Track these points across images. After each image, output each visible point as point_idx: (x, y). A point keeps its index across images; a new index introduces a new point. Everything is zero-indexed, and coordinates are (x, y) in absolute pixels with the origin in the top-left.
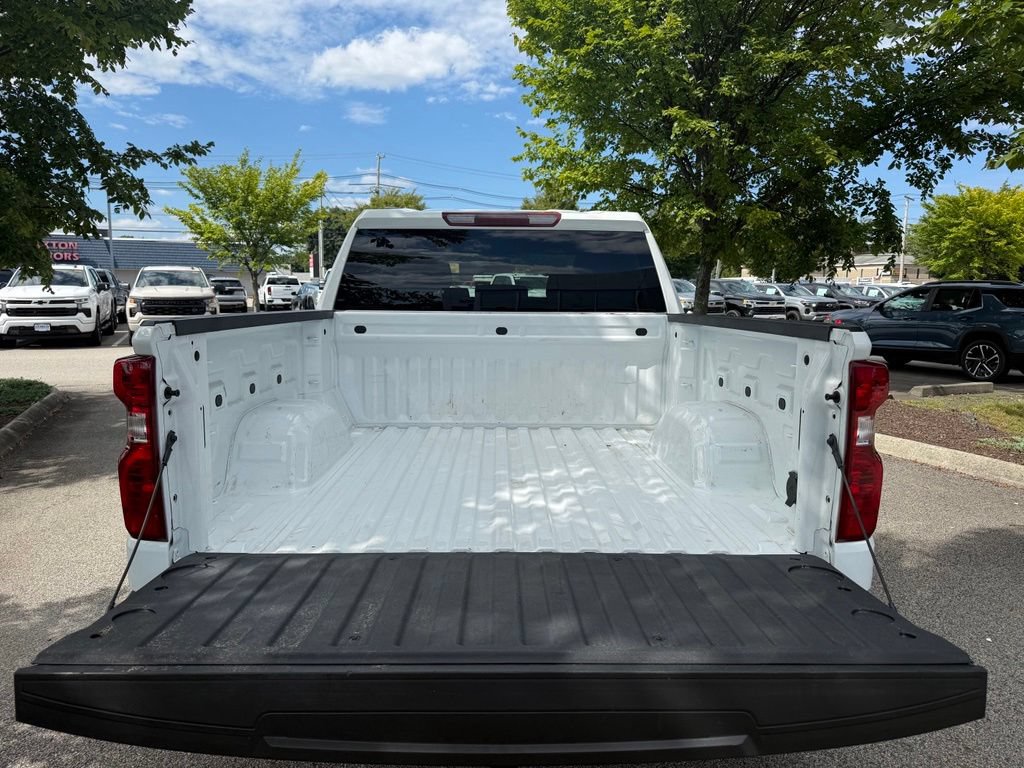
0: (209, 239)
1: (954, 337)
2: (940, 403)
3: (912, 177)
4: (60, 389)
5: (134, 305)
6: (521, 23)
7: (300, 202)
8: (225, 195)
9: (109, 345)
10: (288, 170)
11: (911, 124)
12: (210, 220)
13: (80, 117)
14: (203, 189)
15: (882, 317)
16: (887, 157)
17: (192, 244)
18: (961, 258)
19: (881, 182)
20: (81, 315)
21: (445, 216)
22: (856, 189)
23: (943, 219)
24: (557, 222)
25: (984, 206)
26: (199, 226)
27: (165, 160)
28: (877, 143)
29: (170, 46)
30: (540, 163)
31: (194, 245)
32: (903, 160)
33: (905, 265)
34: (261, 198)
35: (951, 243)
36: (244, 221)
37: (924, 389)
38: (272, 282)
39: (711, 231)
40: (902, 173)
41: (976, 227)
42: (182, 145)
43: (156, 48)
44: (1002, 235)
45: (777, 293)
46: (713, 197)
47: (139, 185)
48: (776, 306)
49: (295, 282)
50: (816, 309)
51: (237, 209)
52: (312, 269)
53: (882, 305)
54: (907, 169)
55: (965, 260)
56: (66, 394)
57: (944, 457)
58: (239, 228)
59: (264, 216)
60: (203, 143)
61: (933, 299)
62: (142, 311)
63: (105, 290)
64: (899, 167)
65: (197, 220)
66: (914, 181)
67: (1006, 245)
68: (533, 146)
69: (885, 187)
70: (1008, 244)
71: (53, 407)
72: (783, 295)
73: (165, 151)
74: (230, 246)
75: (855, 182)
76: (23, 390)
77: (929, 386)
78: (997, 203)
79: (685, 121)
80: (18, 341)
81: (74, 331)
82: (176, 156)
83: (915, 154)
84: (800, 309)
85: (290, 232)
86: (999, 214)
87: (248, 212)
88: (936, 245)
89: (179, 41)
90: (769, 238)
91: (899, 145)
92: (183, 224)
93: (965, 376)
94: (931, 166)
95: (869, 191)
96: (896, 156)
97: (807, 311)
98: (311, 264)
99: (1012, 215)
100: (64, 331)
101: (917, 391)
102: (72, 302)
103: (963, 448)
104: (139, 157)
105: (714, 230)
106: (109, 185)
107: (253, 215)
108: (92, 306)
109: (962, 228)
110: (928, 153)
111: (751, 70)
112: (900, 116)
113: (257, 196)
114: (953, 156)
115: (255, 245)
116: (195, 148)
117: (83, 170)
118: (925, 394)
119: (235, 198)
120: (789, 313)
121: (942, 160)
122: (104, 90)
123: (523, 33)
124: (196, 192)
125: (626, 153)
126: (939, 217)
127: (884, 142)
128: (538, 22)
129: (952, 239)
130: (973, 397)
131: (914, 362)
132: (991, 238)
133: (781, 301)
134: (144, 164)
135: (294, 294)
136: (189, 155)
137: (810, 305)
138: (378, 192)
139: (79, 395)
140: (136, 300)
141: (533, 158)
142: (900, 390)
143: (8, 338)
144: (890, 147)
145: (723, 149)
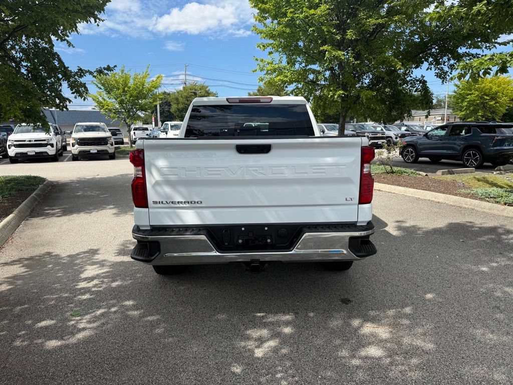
0: (106, 109)
1: (459, 148)
2: (449, 177)
3: (437, 74)
4: (49, 180)
5: (74, 141)
6: (255, 6)
7: (150, 90)
8: (114, 87)
9: (62, 161)
10: (144, 74)
11: (436, 49)
12: (108, 99)
13: (58, 56)
14: (103, 85)
15: (427, 139)
16: (425, 65)
17: (98, 112)
18: (473, 110)
19: (423, 77)
20: (49, 147)
21: (227, 100)
22: (411, 80)
23: (463, 91)
24: (271, 101)
25: (484, 85)
26: (102, 103)
27: (95, 74)
28: (421, 58)
29: (96, 22)
30: (265, 72)
31: (100, 112)
32: (433, 66)
33: (447, 115)
34: (131, 89)
35: (468, 103)
36: (123, 100)
37: (443, 172)
38: (135, 129)
39: (345, 101)
40: (433, 72)
41: (480, 95)
42: (102, 67)
43: (89, 22)
44: (492, 99)
45: (382, 130)
46: (346, 85)
47: (84, 85)
48: (381, 136)
49: (147, 129)
50: (400, 137)
51: (120, 94)
52: (153, 123)
53: (427, 134)
54: (435, 70)
55: (475, 112)
56: (52, 182)
57: (441, 197)
58: (121, 103)
59: (133, 97)
60: (112, 66)
61: (449, 131)
62: (78, 144)
63: (59, 134)
64: (431, 69)
65: (101, 99)
66: (438, 76)
67: (494, 104)
68: (261, 64)
69: (425, 79)
70: (496, 103)
71: (48, 187)
72: (384, 130)
73: (95, 70)
74: (117, 112)
75: (411, 77)
76: (33, 180)
77: (446, 170)
78: (490, 83)
79: (330, 52)
80: (19, 159)
81: (46, 154)
82: (100, 72)
83: (438, 63)
84: (393, 137)
85: (146, 104)
86: (491, 88)
87: (125, 95)
88: (460, 104)
89: (99, 19)
90: (372, 104)
91: (431, 59)
92: (94, 101)
93: (464, 166)
94: (446, 69)
95: (417, 81)
96: (429, 65)
97: (396, 138)
98: (153, 120)
99: (497, 89)
100: (41, 155)
101: (439, 172)
102: (45, 140)
103: (450, 194)
104: (83, 73)
105: (347, 100)
106: (71, 86)
107: (128, 97)
108: (54, 142)
109: (473, 96)
110: (444, 62)
111: (361, 28)
112: (431, 46)
113: (129, 87)
115: (129, 111)
116: (109, 68)
117: (59, 79)
118: (443, 174)
119: (118, 89)
120: (387, 139)
121: (451, 65)
122: (72, 45)
123: (256, 11)
124: (100, 86)
125: (306, 66)
126: (462, 90)
127: (424, 58)
128: (264, 6)
129: (469, 101)
130: (465, 175)
131: (443, 160)
132: (487, 101)
133: (383, 133)
134: (85, 76)
135: (147, 135)
136: (106, 72)
137: (398, 135)
138: (185, 84)
139: (57, 182)
140: (75, 139)
141: (262, 70)
142: (432, 172)
143: (15, 158)
144: (427, 60)
145: (350, 63)
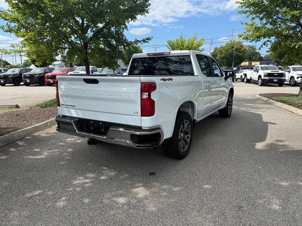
7: (196, 47)
21: (147, 54)
24: (170, 54)
27: (142, 42)
34: (184, 47)
42: (145, 38)
60: (150, 37)
124: (169, 47)
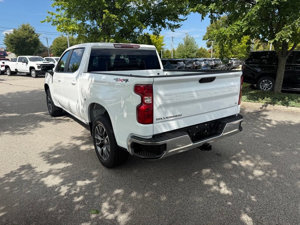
21: (114, 45)
24: (139, 48)
32: (152, 28)
54: (153, 31)
66: (154, 34)
79: (109, 14)
94: (157, 30)
110: (157, 27)
114: (161, 28)
144: (149, 25)
